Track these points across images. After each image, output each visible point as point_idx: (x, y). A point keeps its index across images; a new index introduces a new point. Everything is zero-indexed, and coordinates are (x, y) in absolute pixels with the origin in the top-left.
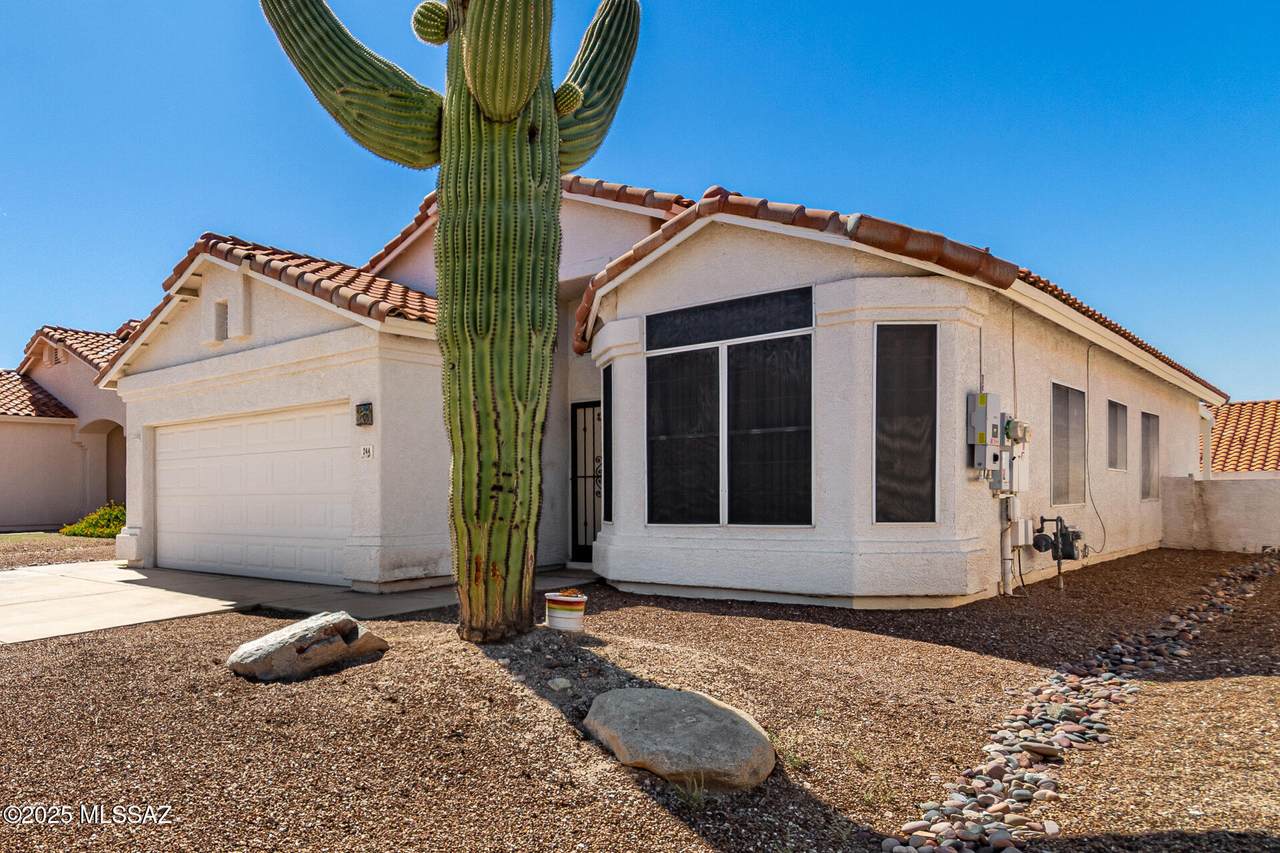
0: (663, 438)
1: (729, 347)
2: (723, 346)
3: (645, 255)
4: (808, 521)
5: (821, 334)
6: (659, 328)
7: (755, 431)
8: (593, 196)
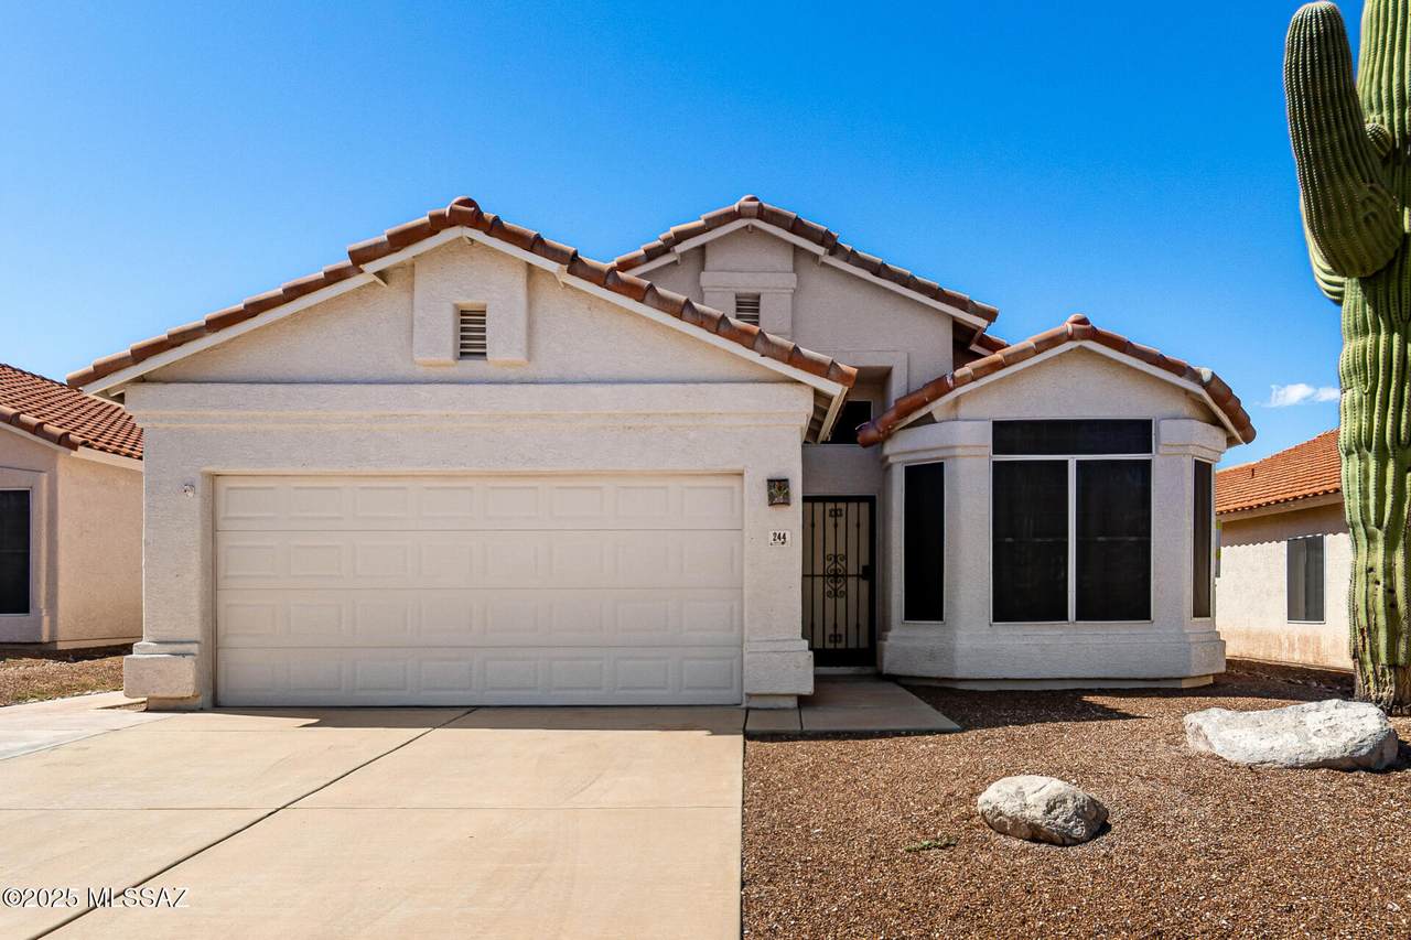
0: (1009, 540)
1: (1078, 462)
2: (1072, 460)
3: (1014, 363)
4: (1148, 617)
5: (1158, 460)
6: (1007, 434)
7: (1100, 539)
8: (906, 287)
